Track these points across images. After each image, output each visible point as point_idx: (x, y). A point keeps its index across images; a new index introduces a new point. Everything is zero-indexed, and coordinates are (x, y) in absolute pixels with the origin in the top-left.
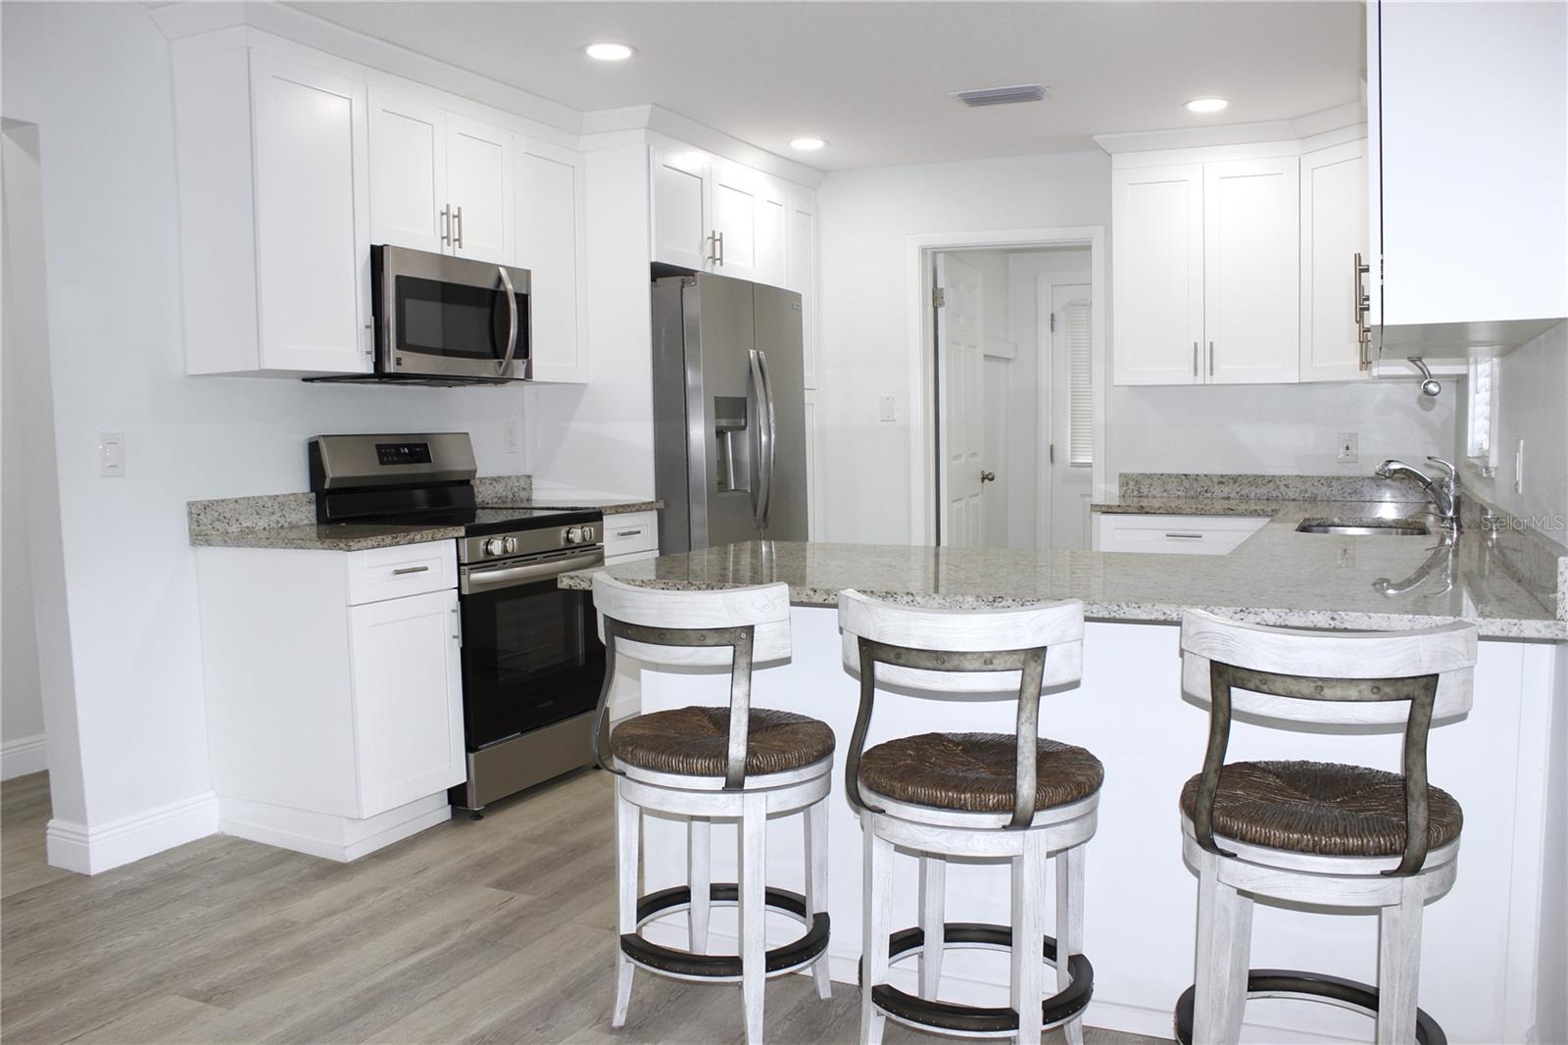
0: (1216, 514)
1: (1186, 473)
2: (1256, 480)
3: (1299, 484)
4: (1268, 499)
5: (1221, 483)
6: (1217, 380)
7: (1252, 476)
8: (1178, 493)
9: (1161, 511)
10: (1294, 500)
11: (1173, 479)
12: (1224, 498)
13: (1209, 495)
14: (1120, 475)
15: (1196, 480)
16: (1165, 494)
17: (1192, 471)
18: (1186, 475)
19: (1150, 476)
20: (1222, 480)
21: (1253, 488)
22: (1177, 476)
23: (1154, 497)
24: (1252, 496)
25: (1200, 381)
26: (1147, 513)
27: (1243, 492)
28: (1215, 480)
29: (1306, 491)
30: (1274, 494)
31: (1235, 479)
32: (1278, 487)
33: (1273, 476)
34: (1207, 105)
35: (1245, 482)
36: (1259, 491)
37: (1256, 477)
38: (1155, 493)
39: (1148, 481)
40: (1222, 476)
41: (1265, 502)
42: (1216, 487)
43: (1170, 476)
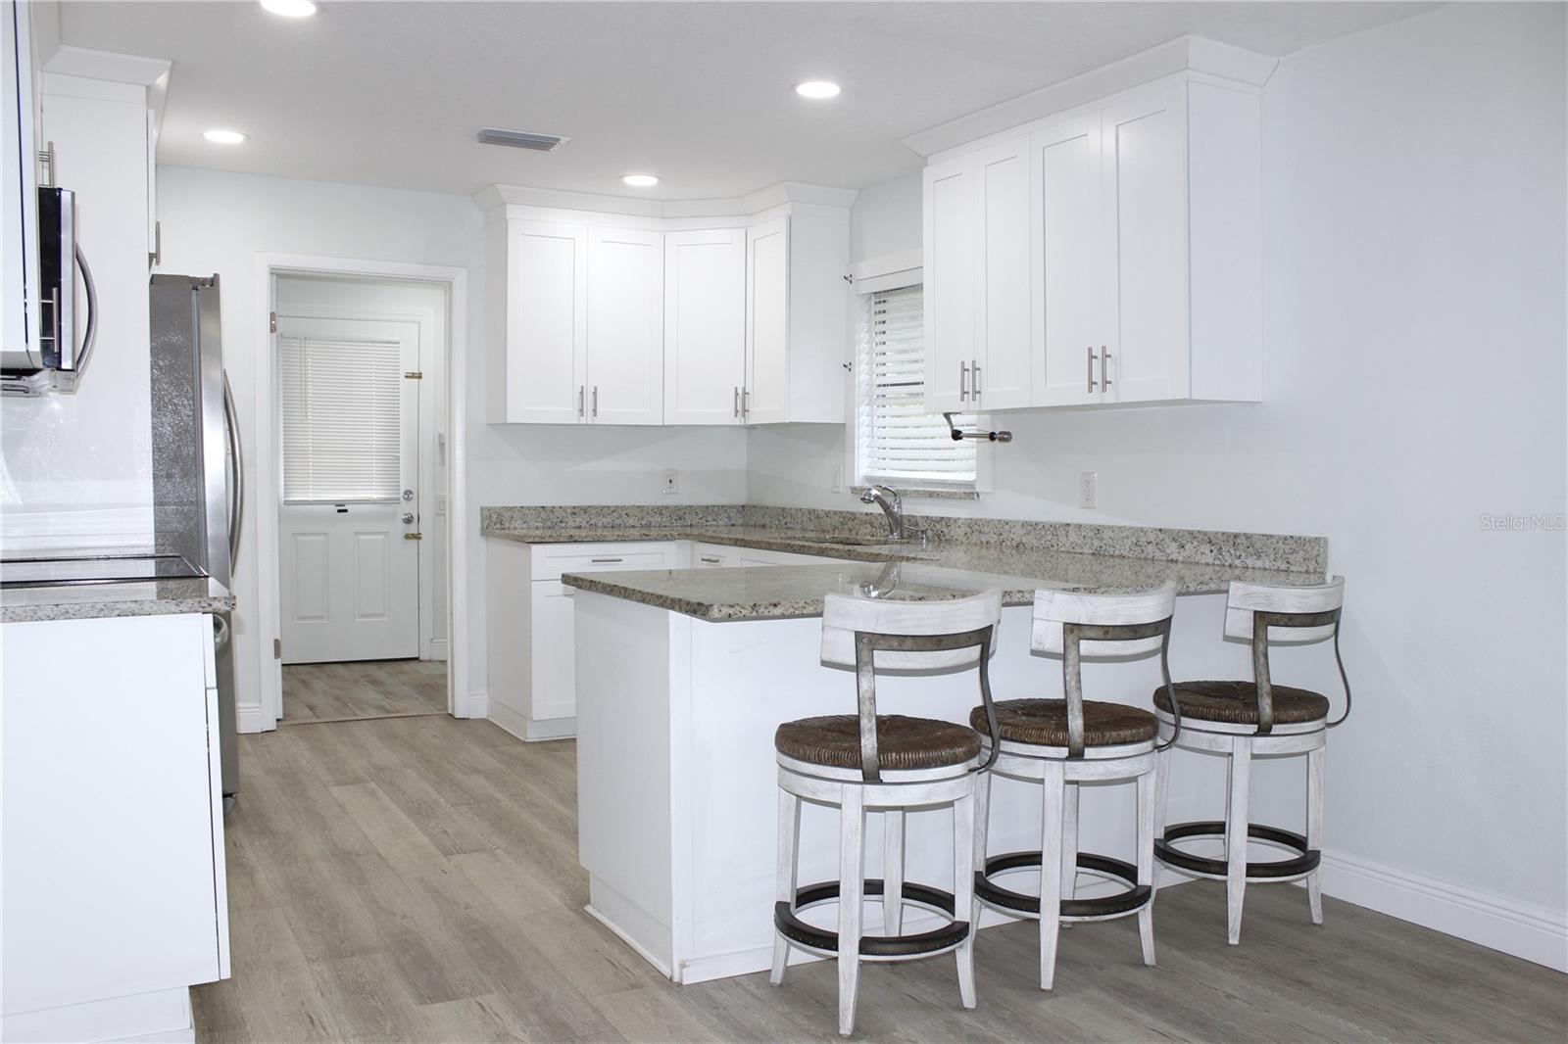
0: (633, 540)
1: (544, 505)
2: (602, 510)
3: (637, 513)
4: (613, 527)
5: (574, 514)
6: (598, 421)
7: (599, 507)
8: (538, 524)
9: (588, 539)
10: (633, 527)
11: (532, 511)
12: (576, 528)
13: (563, 525)
14: (482, 509)
15: (552, 511)
16: (525, 526)
17: (548, 504)
18: (543, 507)
19: (511, 509)
20: (575, 511)
21: (600, 518)
22: (535, 508)
23: (515, 528)
24: (600, 524)
25: (583, 421)
26: (575, 541)
27: (592, 521)
28: (569, 511)
29: (643, 519)
30: (617, 522)
31: (585, 510)
32: (621, 516)
33: (617, 507)
34: (641, 181)
35: (594, 511)
36: (605, 520)
37: (603, 508)
38: (516, 525)
39: (509, 513)
40: (574, 507)
41: (610, 529)
42: (570, 518)
43: (529, 508)
